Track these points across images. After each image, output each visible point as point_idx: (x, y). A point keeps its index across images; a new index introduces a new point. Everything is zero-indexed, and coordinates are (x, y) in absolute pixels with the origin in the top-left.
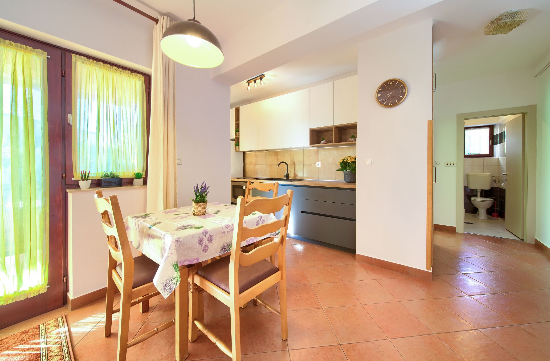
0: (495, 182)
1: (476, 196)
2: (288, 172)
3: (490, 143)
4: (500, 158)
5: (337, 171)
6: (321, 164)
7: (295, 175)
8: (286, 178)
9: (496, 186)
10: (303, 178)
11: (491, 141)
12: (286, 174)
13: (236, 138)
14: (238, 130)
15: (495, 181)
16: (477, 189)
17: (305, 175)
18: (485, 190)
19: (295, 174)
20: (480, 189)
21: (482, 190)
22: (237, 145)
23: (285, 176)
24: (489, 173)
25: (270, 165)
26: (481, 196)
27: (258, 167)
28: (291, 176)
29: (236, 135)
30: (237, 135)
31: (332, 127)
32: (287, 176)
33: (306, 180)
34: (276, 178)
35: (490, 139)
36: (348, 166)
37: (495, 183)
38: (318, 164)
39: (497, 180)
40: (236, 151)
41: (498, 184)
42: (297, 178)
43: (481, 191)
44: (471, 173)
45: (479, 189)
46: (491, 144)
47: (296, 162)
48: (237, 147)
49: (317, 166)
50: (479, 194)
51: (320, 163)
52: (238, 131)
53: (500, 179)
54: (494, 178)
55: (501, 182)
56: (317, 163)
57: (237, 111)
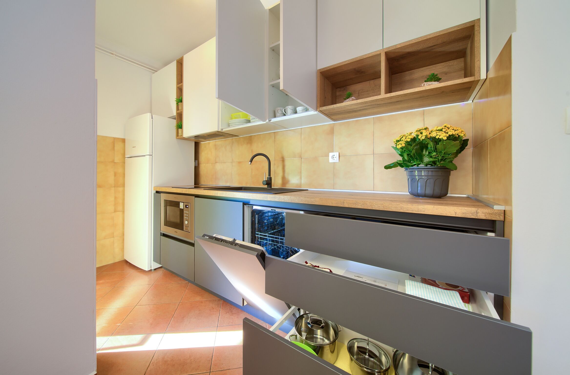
2: (270, 174)
5: (387, 167)
6: (339, 156)
7: (285, 180)
8: (266, 186)
10: (300, 186)
12: (265, 179)
13: (177, 113)
14: (180, 98)
17: (304, 181)
19: (284, 178)
22: (180, 126)
23: (263, 181)
25: (239, 163)
27: (218, 167)
28: (277, 183)
29: (178, 109)
30: (180, 108)
31: (379, 53)
32: (269, 183)
33: (308, 190)
34: (248, 186)
36: (425, 153)
38: (333, 157)
40: (178, 137)
42: (288, 187)
47: (285, 154)
48: (180, 130)
49: (331, 160)
51: (336, 154)
52: (181, 101)
56: (331, 154)
57: (180, 64)
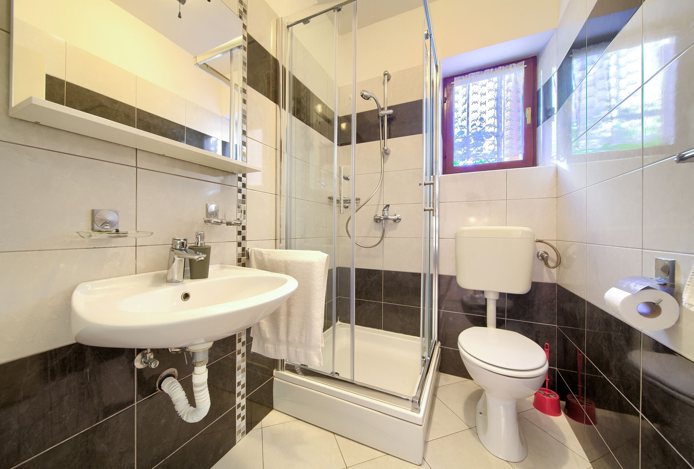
0: (546, 264)
3: (525, 119)
9: (547, 276)
11: (529, 111)
16: (487, 291)
18: (511, 296)
20: (497, 292)
21: (502, 295)
24: (526, 229)
26: (500, 319)
35: (526, 106)
37: (545, 268)
39: (552, 255)
41: (554, 271)
43: (497, 298)
44: (465, 228)
45: (489, 291)
46: (529, 121)
54: (542, 248)
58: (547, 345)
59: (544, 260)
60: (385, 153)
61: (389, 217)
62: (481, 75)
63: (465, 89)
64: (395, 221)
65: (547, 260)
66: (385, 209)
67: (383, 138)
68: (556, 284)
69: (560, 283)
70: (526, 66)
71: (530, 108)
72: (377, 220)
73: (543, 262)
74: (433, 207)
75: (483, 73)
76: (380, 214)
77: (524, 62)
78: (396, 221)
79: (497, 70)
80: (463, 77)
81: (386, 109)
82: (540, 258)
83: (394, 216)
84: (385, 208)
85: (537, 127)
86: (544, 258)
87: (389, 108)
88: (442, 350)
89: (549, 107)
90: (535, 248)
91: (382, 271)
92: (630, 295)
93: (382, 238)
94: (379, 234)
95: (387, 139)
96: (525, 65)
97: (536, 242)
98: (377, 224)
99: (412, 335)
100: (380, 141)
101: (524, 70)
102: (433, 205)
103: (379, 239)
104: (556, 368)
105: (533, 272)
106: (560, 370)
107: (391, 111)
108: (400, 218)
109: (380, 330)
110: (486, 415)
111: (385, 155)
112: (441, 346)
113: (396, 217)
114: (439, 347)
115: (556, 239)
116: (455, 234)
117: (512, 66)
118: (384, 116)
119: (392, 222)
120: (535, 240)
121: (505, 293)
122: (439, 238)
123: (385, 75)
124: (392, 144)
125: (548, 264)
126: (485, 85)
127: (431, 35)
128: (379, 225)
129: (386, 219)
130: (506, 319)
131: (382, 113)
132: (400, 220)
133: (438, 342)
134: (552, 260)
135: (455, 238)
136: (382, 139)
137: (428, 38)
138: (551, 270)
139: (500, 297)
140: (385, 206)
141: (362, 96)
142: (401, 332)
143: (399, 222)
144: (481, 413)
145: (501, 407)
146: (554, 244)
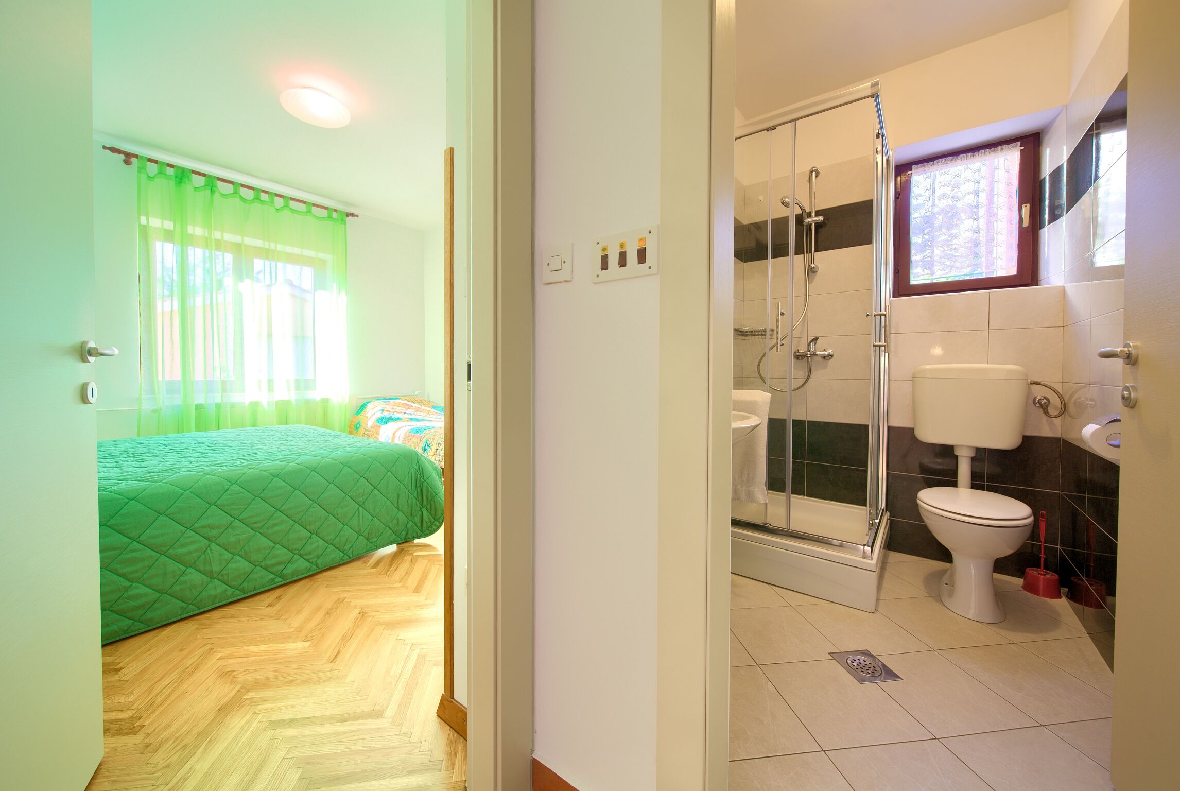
0: (1046, 413)
1: (949, 479)
3: (1021, 220)
4: (1070, 289)
9: (1046, 429)
11: (1026, 209)
15: (1041, 406)
16: (957, 446)
18: (992, 452)
20: (973, 447)
21: (978, 450)
24: (1014, 367)
26: (977, 483)
35: (1021, 203)
37: (1044, 418)
39: (1055, 400)
41: (1058, 421)
43: (973, 454)
44: (928, 367)
45: (962, 446)
46: (1026, 223)
50: (964, 470)
53: (1071, 396)
54: (1039, 393)
55: (1072, 409)
58: (1043, 513)
59: (1042, 408)
60: (811, 271)
61: (818, 353)
62: (954, 161)
63: (929, 181)
64: (824, 357)
65: (1047, 408)
66: (811, 344)
67: (809, 251)
68: (1060, 438)
69: (1065, 437)
70: (1023, 148)
71: (1028, 205)
72: (798, 357)
73: (1041, 410)
74: (885, 342)
75: (957, 158)
76: (802, 350)
77: (1019, 143)
78: (826, 358)
79: (977, 155)
80: (926, 164)
81: (813, 214)
82: (1038, 405)
83: (823, 351)
84: (811, 342)
85: (1040, 229)
86: (1044, 406)
87: (818, 213)
88: (892, 521)
89: (1058, 203)
90: (1029, 392)
91: (805, 421)
92: (1099, 428)
93: (808, 378)
94: (802, 374)
95: (814, 252)
96: (1020, 147)
97: (1031, 384)
98: (799, 362)
99: (848, 503)
100: (803, 255)
101: (1019, 153)
102: (885, 340)
103: (803, 381)
104: (1059, 547)
105: (1025, 422)
106: (1065, 549)
107: (821, 218)
108: (832, 353)
109: (801, 497)
110: (953, 586)
111: (810, 273)
112: (890, 516)
113: (826, 353)
114: (888, 519)
115: (1061, 381)
116: (913, 375)
117: (1002, 149)
118: (811, 225)
119: (820, 359)
120: (1030, 380)
121: (985, 449)
122: (889, 380)
123: (812, 172)
124: (823, 259)
125: (1048, 413)
126: (959, 175)
127: (883, 136)
128: (803, 363)
129: (814, 355)
130: (986, 483)
131: (808, 220)
132: (832, 356)
133: (886, 512)
134: (1056, 408)
135: (913, 379)
136: (807, 253)
137: (879, 137)
138: (1053, 421)
139: (976, 453)
140: (810, 339)
141: (783, 203)
142: (831, 500)
143: (830, 359)
144: (946, 584)
145: (972, 565)
146: (1058, 387)
